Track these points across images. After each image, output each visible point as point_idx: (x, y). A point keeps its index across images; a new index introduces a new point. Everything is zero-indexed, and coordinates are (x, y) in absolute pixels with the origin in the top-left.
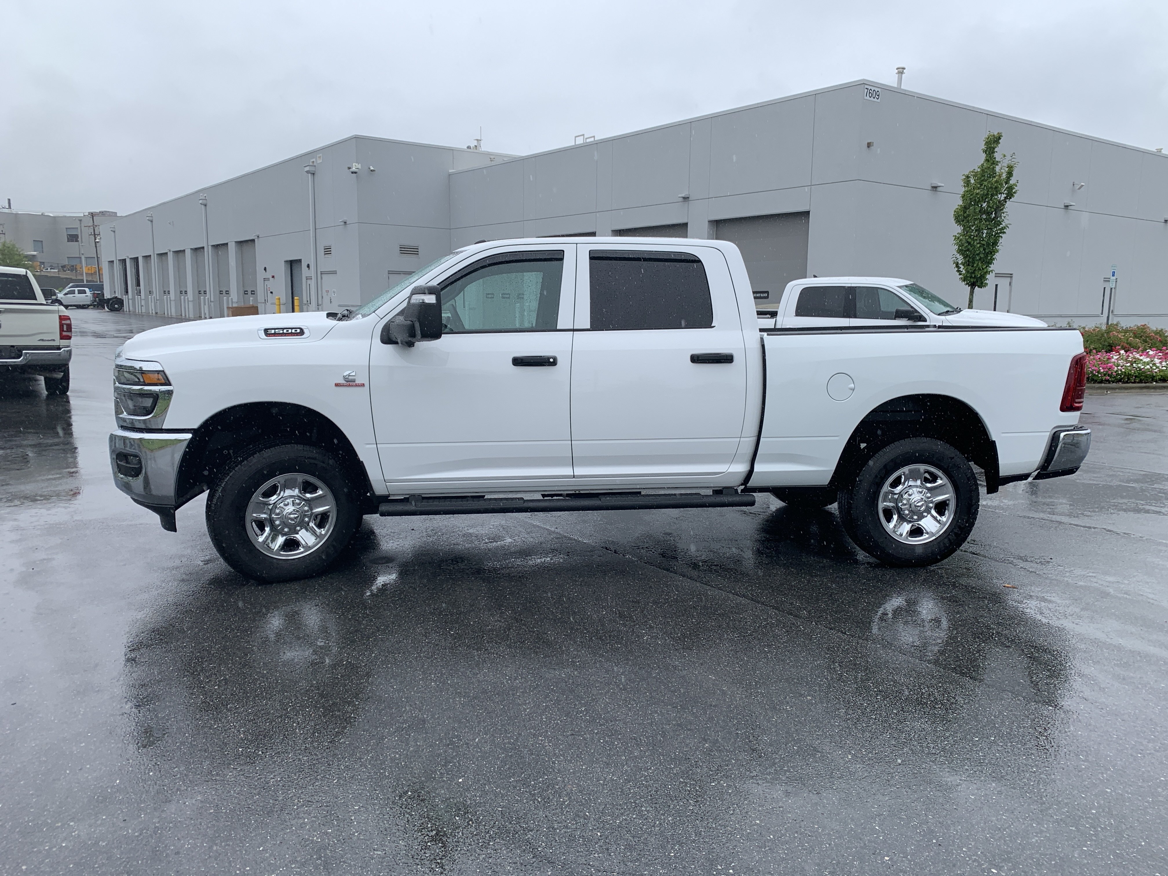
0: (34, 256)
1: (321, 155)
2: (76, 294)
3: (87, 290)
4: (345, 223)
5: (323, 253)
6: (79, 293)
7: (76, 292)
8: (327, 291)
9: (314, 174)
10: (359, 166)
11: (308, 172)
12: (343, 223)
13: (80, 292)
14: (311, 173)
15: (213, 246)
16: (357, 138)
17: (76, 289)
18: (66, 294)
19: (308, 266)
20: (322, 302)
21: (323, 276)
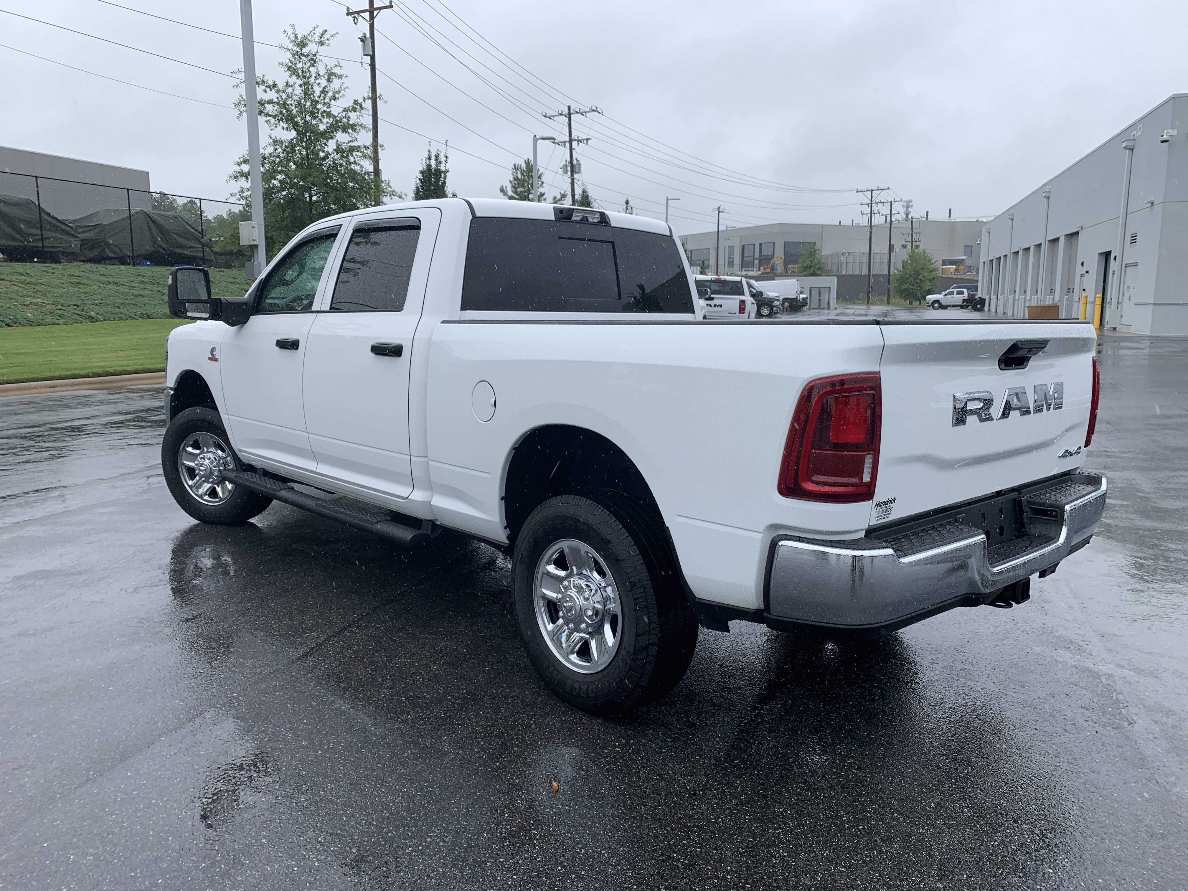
0: (963, 260)
1: (1141, 126)
2: (955, 295)
3: (965, 290)
4: (1152, 203)
5: (1130, 242)
6: (957, 294)
7: (955, 293)
8: (1129, 287)
9: (1132, 149)
10: (1174, 132)
11: (1125, 148)
12: (1150, 205)
13: (959, 293)
14: (1129, 149)
15: (1049, 241)
16: (1175, 98)
17: (956, 290)
18: (946, 295)
19: (1115, 258)
20: (1123, 299)
21: (1128, 268)
